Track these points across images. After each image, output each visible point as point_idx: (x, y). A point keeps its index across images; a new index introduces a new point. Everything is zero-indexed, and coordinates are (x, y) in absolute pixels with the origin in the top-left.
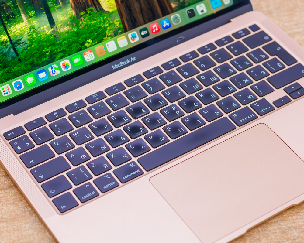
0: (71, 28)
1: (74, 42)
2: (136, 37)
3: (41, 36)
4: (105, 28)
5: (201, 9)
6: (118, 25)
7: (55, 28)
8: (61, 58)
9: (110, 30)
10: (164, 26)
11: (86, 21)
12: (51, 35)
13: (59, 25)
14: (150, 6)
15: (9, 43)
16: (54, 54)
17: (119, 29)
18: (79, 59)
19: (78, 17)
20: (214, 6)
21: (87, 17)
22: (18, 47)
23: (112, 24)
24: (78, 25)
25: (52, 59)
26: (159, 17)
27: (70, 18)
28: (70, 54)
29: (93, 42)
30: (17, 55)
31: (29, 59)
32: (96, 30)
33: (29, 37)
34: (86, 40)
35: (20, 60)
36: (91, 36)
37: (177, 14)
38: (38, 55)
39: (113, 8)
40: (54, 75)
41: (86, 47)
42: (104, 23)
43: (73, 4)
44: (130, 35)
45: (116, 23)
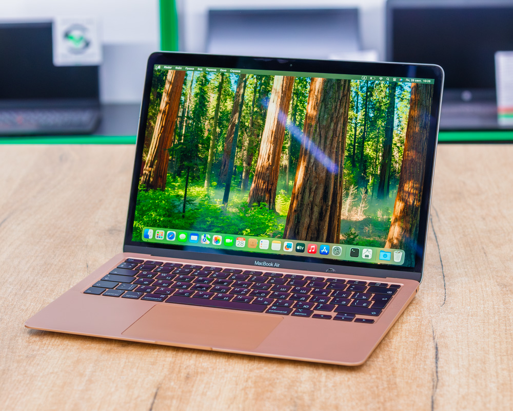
0: (239, 211)
1: (234, 224)
2: (291, 247)
3: (211, 206)
4: (268, 227)
5: (367, 254)
6: (280, 229)
7: (225, 206)
8: (217, 232)
9: (271, 230)
10: (322, 251)
11: (255, 212)
12: (219, 209)
13: (231, 204)
14: (319, 227)
15: (183, 199)
16: (213, 226)
17: (280, 233)
18: (231, 241)
19: (250, 205)
20: (382, 257)
21: (258, 209)
22: (188, 206)
23: (276, 226)
24: (246, 212)
25: (209, 229)
26: (322, 241)
27: (243, 203)
28: (225, 233)
29: (250, 233)
30: (184, 211)
31: (191, 220)
32: (259, 224)
33: (201, 202)
34: (246, 228)
35: (183, 217)
36: (251, 227)
37: (340, 247)
38: (200, 219)
39: (284, 212)
40: (204, 243)
41: (242, 234)
42: (269, 221)
43: (251, 193)
44: (286, 243)
45: (280, 227)
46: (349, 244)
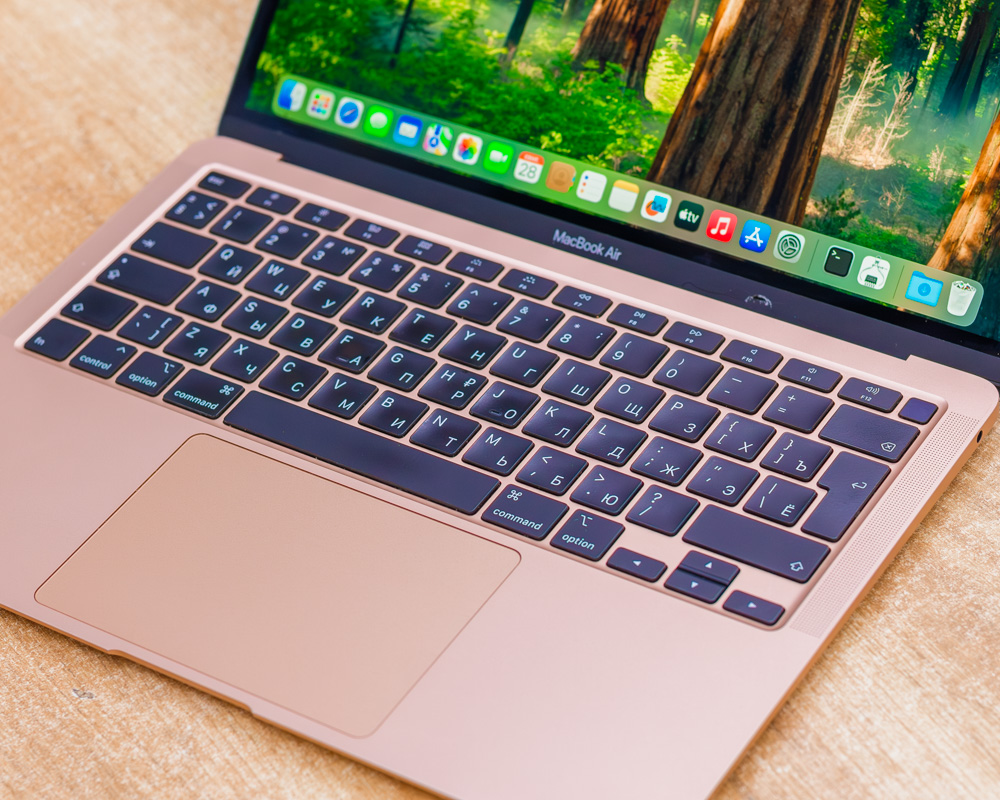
0: (543, 77)
1: (523, 113)
2: (662, 210)
3: (470, 46)
4: (613, 136)
5: (873, 273)
6: (645, 151)
7: (511, 53)
8: (473, 125)
9: (619, 148)
10: (748, 239)
11: (586, 88)
12: (492, 61)
13: (525, 53)
14: (753, 167)
15: (401, 12)
16: (466, 105)
17: (641, 161)
18: (505, 158)
19: (576, 65)
20: (914, 292)
21: (595, 80)
22: (411, 35)
23: (635, 138)
24: (561, 83)
25: (452, 113)
26: (752, 209)
27: (559, 54)
28: (495, 132)
29: (561, 145)
30: (397, 49)
31: (411, 77)
32: (589, 124)
33: (447, 30)
34: (552, 129)
35: (393, 64)
36: (568, 128)
37: (802, 237)
38: (434, 80)
39: (665, 104)
40: (430, 150)
41: (538, 145)
42: (619, 122)
43: (589, 29)
44: (652, 195)
45: (645, 143)
46: (827, 234)
